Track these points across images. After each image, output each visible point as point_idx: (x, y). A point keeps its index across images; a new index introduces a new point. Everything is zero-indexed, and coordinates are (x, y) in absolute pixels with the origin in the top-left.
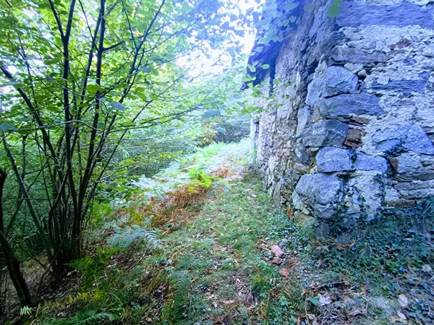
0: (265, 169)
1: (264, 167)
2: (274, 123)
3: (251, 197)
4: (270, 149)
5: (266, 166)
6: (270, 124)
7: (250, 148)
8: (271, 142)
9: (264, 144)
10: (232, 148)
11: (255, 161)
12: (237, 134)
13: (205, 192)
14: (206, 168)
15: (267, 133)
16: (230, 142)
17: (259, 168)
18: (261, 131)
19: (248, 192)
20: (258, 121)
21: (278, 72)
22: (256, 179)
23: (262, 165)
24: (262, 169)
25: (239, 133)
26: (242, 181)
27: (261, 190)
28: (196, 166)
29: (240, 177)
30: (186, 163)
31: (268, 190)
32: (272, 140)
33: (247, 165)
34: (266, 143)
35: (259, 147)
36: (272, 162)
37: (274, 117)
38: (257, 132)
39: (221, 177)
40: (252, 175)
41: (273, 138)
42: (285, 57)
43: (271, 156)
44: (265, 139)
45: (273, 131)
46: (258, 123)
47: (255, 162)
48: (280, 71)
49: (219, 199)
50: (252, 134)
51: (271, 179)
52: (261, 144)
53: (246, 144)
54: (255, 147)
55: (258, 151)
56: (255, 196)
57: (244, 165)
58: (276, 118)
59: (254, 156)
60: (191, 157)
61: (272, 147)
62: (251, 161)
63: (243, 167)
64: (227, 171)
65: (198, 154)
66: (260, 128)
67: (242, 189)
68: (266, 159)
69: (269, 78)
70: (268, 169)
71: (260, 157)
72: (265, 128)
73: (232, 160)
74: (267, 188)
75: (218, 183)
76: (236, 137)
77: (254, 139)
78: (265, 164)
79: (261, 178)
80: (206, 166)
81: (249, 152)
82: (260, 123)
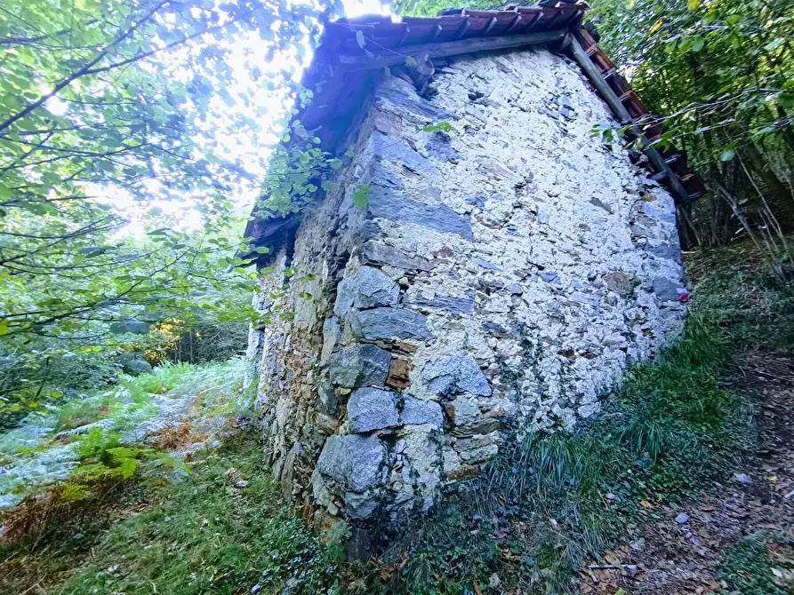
0: (270, 423)
1: (269, 417)
2: (290, 336)
3: (235, 487)
4: (280, 382)
5: (272, 415)
6: (282, 335)
7: (246, 377)
8: (282, 370)
9: (271, 372)
10: (210, 375)
11: (253, 406)
12: (223, 344)
13: (120, 489)
14: (131, 428)
15: (278, 351)
16: (208, 360)
17: (260, 419)
18: (266, 347)
19: (230, 476)
20: (261, 326)
21: (298, 251)
22: (253, 443)
23: (264, 414)
24: (265, 423)
25: (230, 343)
26: (219, 451)
27: (258, 468)
28: (104, 424)
29: (216, 443)
30: (79, 416)
31: (273, 467)
32: (284, 366)
33: (233, 414)
34: (274, 370)
35: (262, 375)
36: (283, 409)
37: (289, 324)
38: (260, 347)
39: (170, 446)
40: (244, 435)
41: (286, 362)
43: (281, 397)
44: (273, 362)
45: (287, 349)
46: (262, 330)
47: (251, 408)
48: (302, 250)
49: (156, 503)
50: (251, 351)
51: (279, 443)
52: (266, 372)
53: (238, 368)
54: (256, 377)
55: (261, 385)
56: (246, 483)
57: (228, 415)
58: (292, 327)
59: (251, 395)
60: (96, 399)
61: (283, 379)
62: (243, 404)
63: (225, 420)
64: (186, 431)
66: (266, 340)
67: (216, 470)
68: (273, 401)
69: (285, 258)
70: (275, 422)
71: (262, 397)
72: (275, 341)
73: (205, 402)
74: (272, 463)
75: (158, 462)
76: (222, 350)
77: (253, 361)
78: (270, 413)
79: (262, 441)
80: (132, 423)
81: (242, 386)
82: (266, 330)
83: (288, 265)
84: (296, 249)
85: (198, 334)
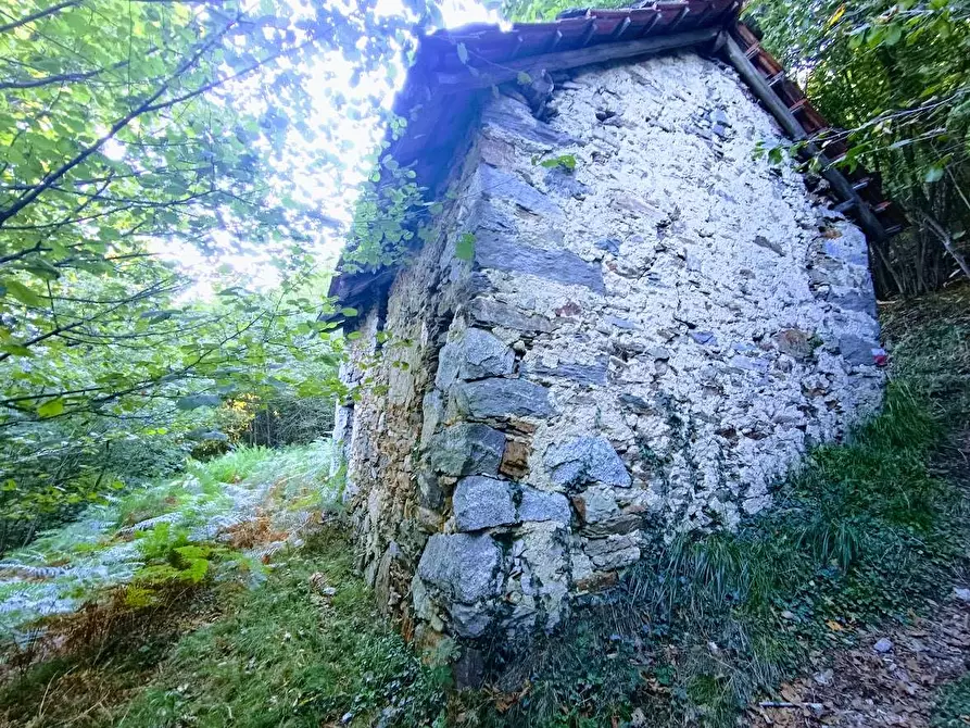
0: (362, 519)
1: (360, 512)
2: (383, 414)
3: (321, 594)
4: (373, 469)
5: (363, 509)
6: (375, 412)
7: (333, 464)
8: (375, 454)
9: (362, 457)
10: (290, 462)
11: (341, 497)
12: (306, 424)
13: (190, 594)
14: (203, 523)
15: (370, 433)
16: (289, 443)
17: (349, 514)
18: (356, 426)
19: (315, 582)
20: (350, 402)
21: (392, 311)
22: (341, 542)
23: (355, 508)
24: (355, 518)
25: (314, 422)
26: (303, 552)
27: (348, 573)
28: (171, 519)
29: (298, 542)
30: (143, 508)
31: (366, 572)
32: (377, 450)
33: (318, 508)
34: (366, 455)
35: (352, 461)
36: (376, 501)
37: (382, 400)
38: (349, 426)
39: (246, 545)
40: (331, 533)
41: (379, 446)
43: (374, 487)
44: (364, 445)
45: (380, 430)
46: (351, 406)
47: (339, 501)
48: (396, 311)
49: (232, 611)
50: (338, 432)
51: (372, 542)
52: (356, 457)
53: (323, 452)
54: (344, 462)
55: (349, 474)
56: (333, 590)
57: (309, 510)
58: (386, 402)
59: (339, 485)
60: (162, 489)
61: (377, 465)
62: (329, 495)
63: (308, 514)
64: (264, 528)
66: (355, 419)
67: (299, 574)
68: (364, 492)
69: (377, 320)
70: (367, 518)
71: (352, 487)
72: (366, 420)
73: (285, 493)
74: (364, 567)
75: (233, 564)
76: (304, 430)
77: (340, 443)
78: (361, 506)
79: (352, 540)
80: (203, 518)
81: (328, 474)
82: (356, 407)
83: (380, 328)
84: (389, 309)
85: (276, 413)
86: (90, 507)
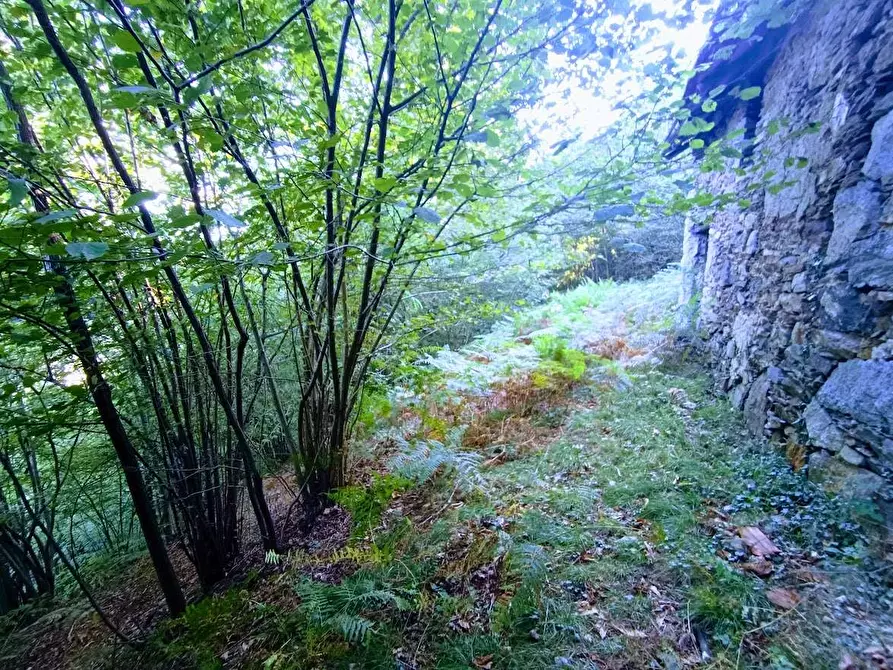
0: (723, 344)
1: (719, 338)
2: (753, 234)
3: (682, 406)
4: (739, 295)
5: (725, 335)
6: (740, 233)
7: (682, 292)
8: (742, 278)
9: (721, 283)
10: (636, 293)
11: (694, 323)
12: (643, 260)
13: (570, 387)
14: (571, 337)
15: (731, 256)
16: (627, 279)
17: (704, 340)
18: (712, 252)
19: (673, 396)
20: (704, 227)
21: (772, 101)
22: (695, 365)
23: (712, 334)
24: (714, 343)
25: (651, 258)
26: (659, 368)
27: (708, 393)
28: (553, 330)
29: (654, 360)
31: (730, 394)
32: (746, 273)
33: (672, 331)
34: (726, 281)
35: (706, 289)
36: (743, 329)
37: (753, 216)
38: (701, 255)
39: (608, 358)
40: (686, 356)
41: (748, 269)
42: (796, 61)
43: (740, 313)
44: (724, 271)
45: (749, 251)
46: (704, 233)
47: (693, 327)
48: (780, 98)
49: (603, 405)
50: (686, 262)
51: (739, 368)
52: (714, 284)
53: (670, 284)
54: (695, 290)
55: (703, 301)
56: (694, 405)
57: (665, 333)
58: (761, 218)
59: (692, 313)
60: (537, 313)
61: (744, 289)
62: (682, 321)
63: (662, 337)
64: (621, 345)
65: (553, 307)
66: (711, 245)
67: (658, 386)
68: (726, 318)
69: (744, 121)
70: (730, 344)
71: (707, 314)
72: (727, 244)
73: (634, 319)
74: (727, 389)
75: (602, 369)
76: (641, 267)
77: (689, 273)
78: (721, 332)
79: (710, 364)
80: (573, 333)
81: (676, 303)
82: (711, 231)
83: (750, 133)
84: (766, 101)
85: (613, 252)
86: (497, 322)
